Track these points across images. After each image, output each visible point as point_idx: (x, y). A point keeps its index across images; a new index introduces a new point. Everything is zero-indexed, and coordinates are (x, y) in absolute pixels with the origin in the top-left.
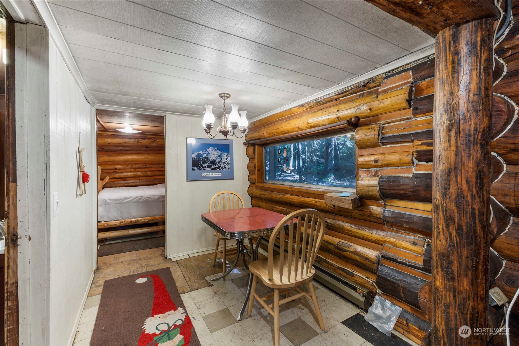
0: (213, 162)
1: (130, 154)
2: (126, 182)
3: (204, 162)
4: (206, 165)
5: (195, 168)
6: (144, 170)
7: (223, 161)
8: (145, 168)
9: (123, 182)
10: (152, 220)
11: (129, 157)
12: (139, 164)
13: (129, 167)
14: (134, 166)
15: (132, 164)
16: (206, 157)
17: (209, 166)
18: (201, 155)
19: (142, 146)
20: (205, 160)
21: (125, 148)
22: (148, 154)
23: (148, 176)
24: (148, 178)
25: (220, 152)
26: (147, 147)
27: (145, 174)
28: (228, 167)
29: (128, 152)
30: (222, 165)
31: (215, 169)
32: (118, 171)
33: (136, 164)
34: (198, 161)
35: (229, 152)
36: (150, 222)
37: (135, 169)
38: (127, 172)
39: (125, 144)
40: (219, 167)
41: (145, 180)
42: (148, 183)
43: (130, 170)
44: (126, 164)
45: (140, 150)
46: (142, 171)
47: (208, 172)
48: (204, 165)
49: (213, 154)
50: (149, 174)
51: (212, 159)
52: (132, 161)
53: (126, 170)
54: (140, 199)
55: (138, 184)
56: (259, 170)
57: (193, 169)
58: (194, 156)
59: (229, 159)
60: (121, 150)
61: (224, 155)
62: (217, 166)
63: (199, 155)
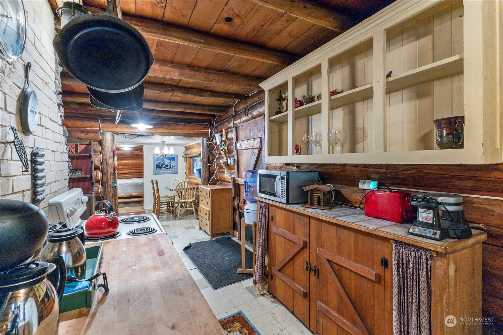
0: (167, 166)
1: (128, 160)
2: (125, 176)
3: (162, 166)
4: (163, 167)
5: (158, 168)
6: (135, 169)
7: (172, 165)
8: (136, 168)
9: (123, 176)
10: (138, 195)
11: (126, 162)
12: (132, 165)
13: (127, 167)
14: (130, 167)
15: (128, 166)
16: (163, 163)
17: (164, 168)
18: (161, 163)
19: (135, 155)
20: (163, 165)
21: (124, 156)
22: (138, 159)
23: (138, 172)
24: (138, 173)
25: (170, 161)
26: (137, 155)
27: (136, 171)
28: (174, 168)
29: (125, 159)
30: (171, 167)
31: (167, 169)
32: (120, 169)
33: (130, 165)
34: (159, 165)
35: (175, 161)
36: (138, 196)
37: (130, 168)
38: (125, 170)
39: (124, 154)
40: (169, 168)
41: (136, 175)
42: (138, 177)
43: (127, 169)
44: (125, 166)
45: (133, 157)
46: (134, 170)
47: (164, 170)
48: (162, 167)
49: (167, 162)
50: (138, 171)
51: (166, 164)
52: (128, 164)
53: (125, 169)
54: (133, 184)
55: (131, 177)
56: (189, 169)
57: (157, 169)
58: (157, 163)
59: (175, 164)
60: (122, 158)
61: (172, 162)
62: (168, 167)
63: (159, 163)
